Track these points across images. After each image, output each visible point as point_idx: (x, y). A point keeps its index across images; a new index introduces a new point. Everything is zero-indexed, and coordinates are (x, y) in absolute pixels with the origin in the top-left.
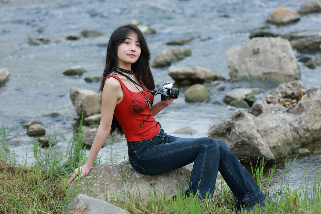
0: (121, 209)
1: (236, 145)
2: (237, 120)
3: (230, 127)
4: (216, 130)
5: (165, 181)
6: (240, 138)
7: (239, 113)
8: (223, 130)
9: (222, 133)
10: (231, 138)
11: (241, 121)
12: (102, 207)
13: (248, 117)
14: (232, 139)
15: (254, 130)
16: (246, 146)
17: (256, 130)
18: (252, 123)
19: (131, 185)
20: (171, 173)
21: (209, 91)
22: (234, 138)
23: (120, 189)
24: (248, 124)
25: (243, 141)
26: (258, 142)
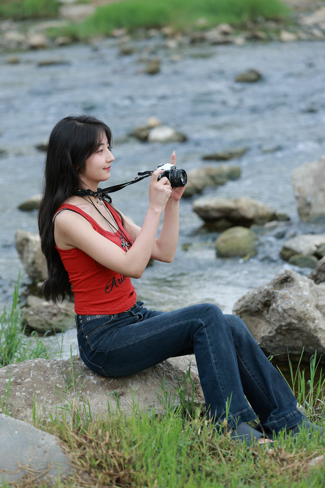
0: (47, 435)
1: (279, 331)
2: (281, 288)
3: (269, 299)
4: (246, 304)
5: (139, 389)
6: (285, 320)
7: (286, 275)
8: (258, 304)
9: (256, 309)
10: (270, 319)
11: (286, 289)
12: (17, 430)
13: (301, 283)
14: (272, 320)
15: (310, 306)
16: (295, 332)
17: (313, 306)
18: (306, 293)
19: (80, 395)
20: (152, 376)
21: (257, 239)
22: (275, 319)
23: (61, 402)
24: (300, 294)
25: (290, 324)
26: (316, 326)
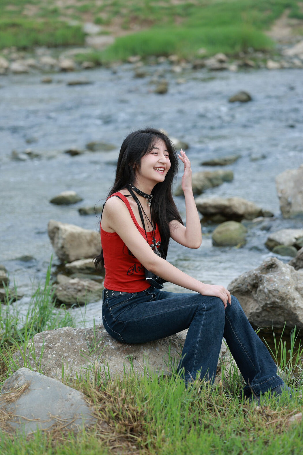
0: (74, 391)
1: (265, 308)
2: (267, 273)
3: (257, 282)
4: (238, 286)
5: (149, 354)
6: (270, 299)
7: (271, 262)
8: (248, 286)
9: (246, 290)
10: (258, 298)
11: (271, 273)
12: (49, 386)
13: (284, 269)
14: (259, 299)
15: (291, 288)
16: (278, 309)
17: (293, 288)
18: (288, 277)
19: (101, 358)
20: (160, 343)
21: (246, 232)
22: (262, 298)
23: (85, 363)
24: (283, 278)
25: (274, 303)
26: (296, 304)
